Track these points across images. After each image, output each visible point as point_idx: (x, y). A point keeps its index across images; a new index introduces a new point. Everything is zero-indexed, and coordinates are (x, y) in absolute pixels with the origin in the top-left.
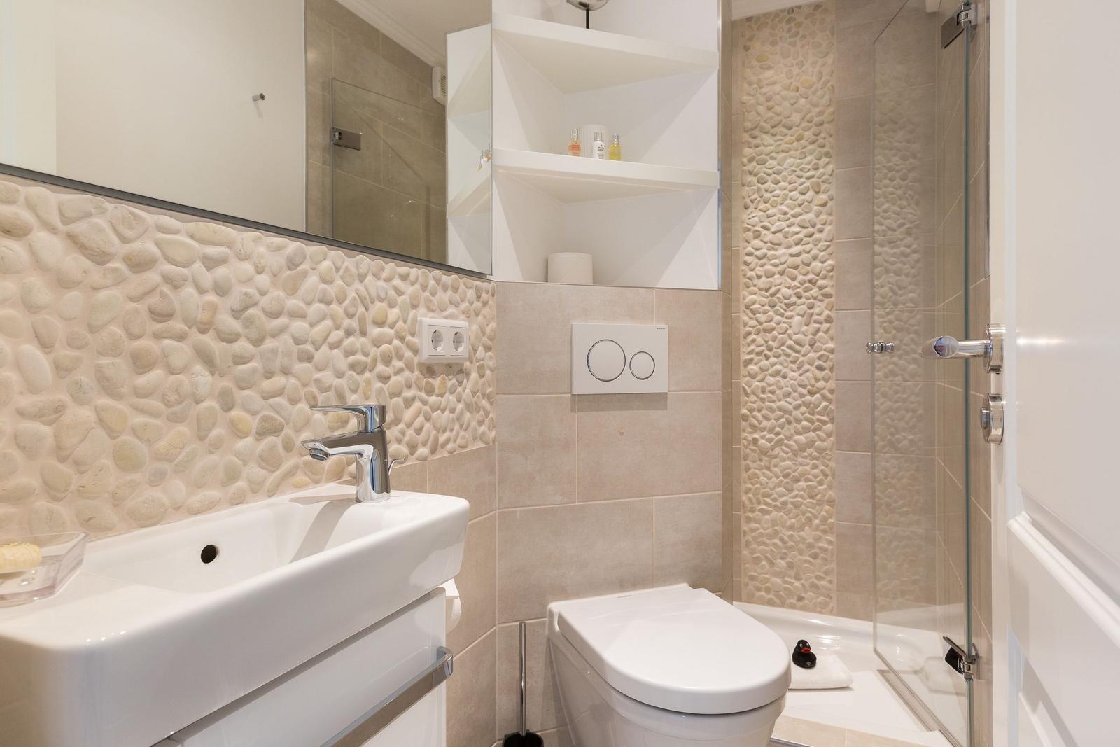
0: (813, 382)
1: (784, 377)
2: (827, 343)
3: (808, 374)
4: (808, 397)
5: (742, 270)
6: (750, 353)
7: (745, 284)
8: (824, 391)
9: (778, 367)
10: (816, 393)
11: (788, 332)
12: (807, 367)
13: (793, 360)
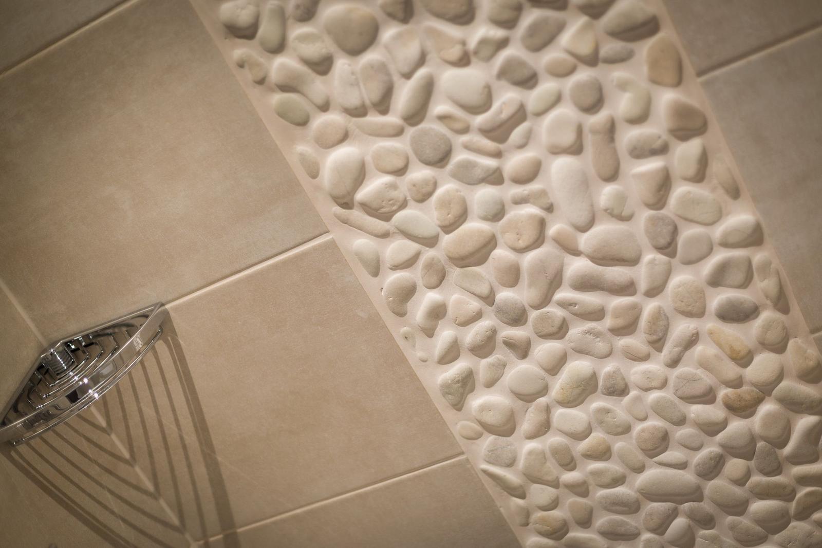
0: (731, 370)
1: (618, 390)
2: (719, 215)
3: (699, 349)
4: (736, 426)
5: (241, 65)
6: (451, 354)
7: (283, 113)
8: (785, 384)
9: (579, 366)
10: (759, 401)
11: (553, 230)
12: (682, 327)
13: (620, 322)
